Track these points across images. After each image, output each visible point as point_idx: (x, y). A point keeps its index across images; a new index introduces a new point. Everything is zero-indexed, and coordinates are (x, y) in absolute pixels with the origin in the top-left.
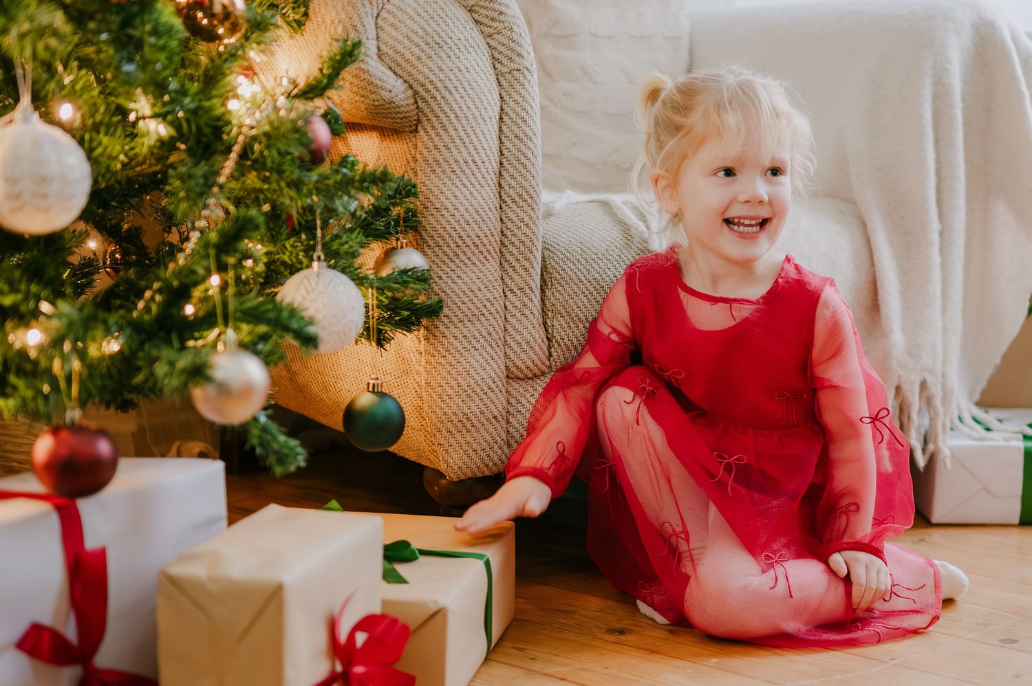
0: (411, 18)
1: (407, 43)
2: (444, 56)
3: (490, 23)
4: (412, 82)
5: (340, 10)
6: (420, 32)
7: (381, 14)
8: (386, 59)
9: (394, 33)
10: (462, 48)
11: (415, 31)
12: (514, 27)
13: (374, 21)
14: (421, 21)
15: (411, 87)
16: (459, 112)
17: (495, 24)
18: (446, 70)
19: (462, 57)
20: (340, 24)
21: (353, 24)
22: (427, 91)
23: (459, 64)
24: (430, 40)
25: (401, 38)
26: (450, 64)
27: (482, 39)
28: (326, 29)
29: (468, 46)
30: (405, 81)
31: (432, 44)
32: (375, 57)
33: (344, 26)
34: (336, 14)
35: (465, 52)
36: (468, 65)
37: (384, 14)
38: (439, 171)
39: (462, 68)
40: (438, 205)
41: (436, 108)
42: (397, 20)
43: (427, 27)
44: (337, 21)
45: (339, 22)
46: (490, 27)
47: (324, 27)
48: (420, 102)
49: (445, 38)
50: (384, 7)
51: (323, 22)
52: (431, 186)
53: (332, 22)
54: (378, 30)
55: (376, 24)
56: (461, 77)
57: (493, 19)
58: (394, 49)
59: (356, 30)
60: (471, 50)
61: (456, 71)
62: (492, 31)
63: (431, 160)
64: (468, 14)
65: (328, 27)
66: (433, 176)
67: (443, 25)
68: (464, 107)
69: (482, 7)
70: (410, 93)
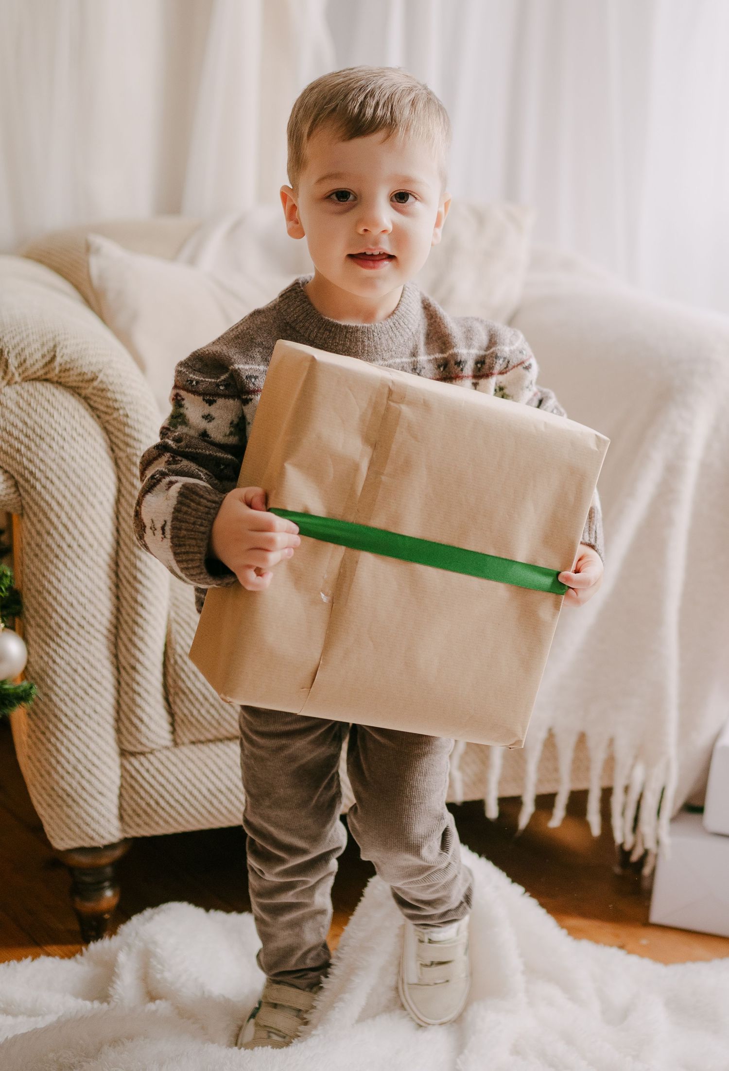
2: (46, 447)
4: (12, 472)
10: (68, 438)
12: (131, 413)
14: (23, 414)
15: (12, 477)
16: (61, 499)
17: (110, 411)
18: (48, 461)
19: (67, 447)
22: (27, 481)
23: (63, 454)
24: (30, 432)
26: (53, 455)
27: (97, 425)
29: (75, 435)
30: (6, 471)
31: (33, 436)
35: (71, 441)
36: (73, 453)
38: (41, 555)
39: (66, 457)
41: (36, 497)
43: (28, 420)
48: (21, 491)
49: (48, 429)
56: (64, 466)
60: (79, 439)
61: (59, 461)
62: (108, 417)
66: (36, 560)
67: (46, 416)
68: (68, 495)
70: (10, 483)
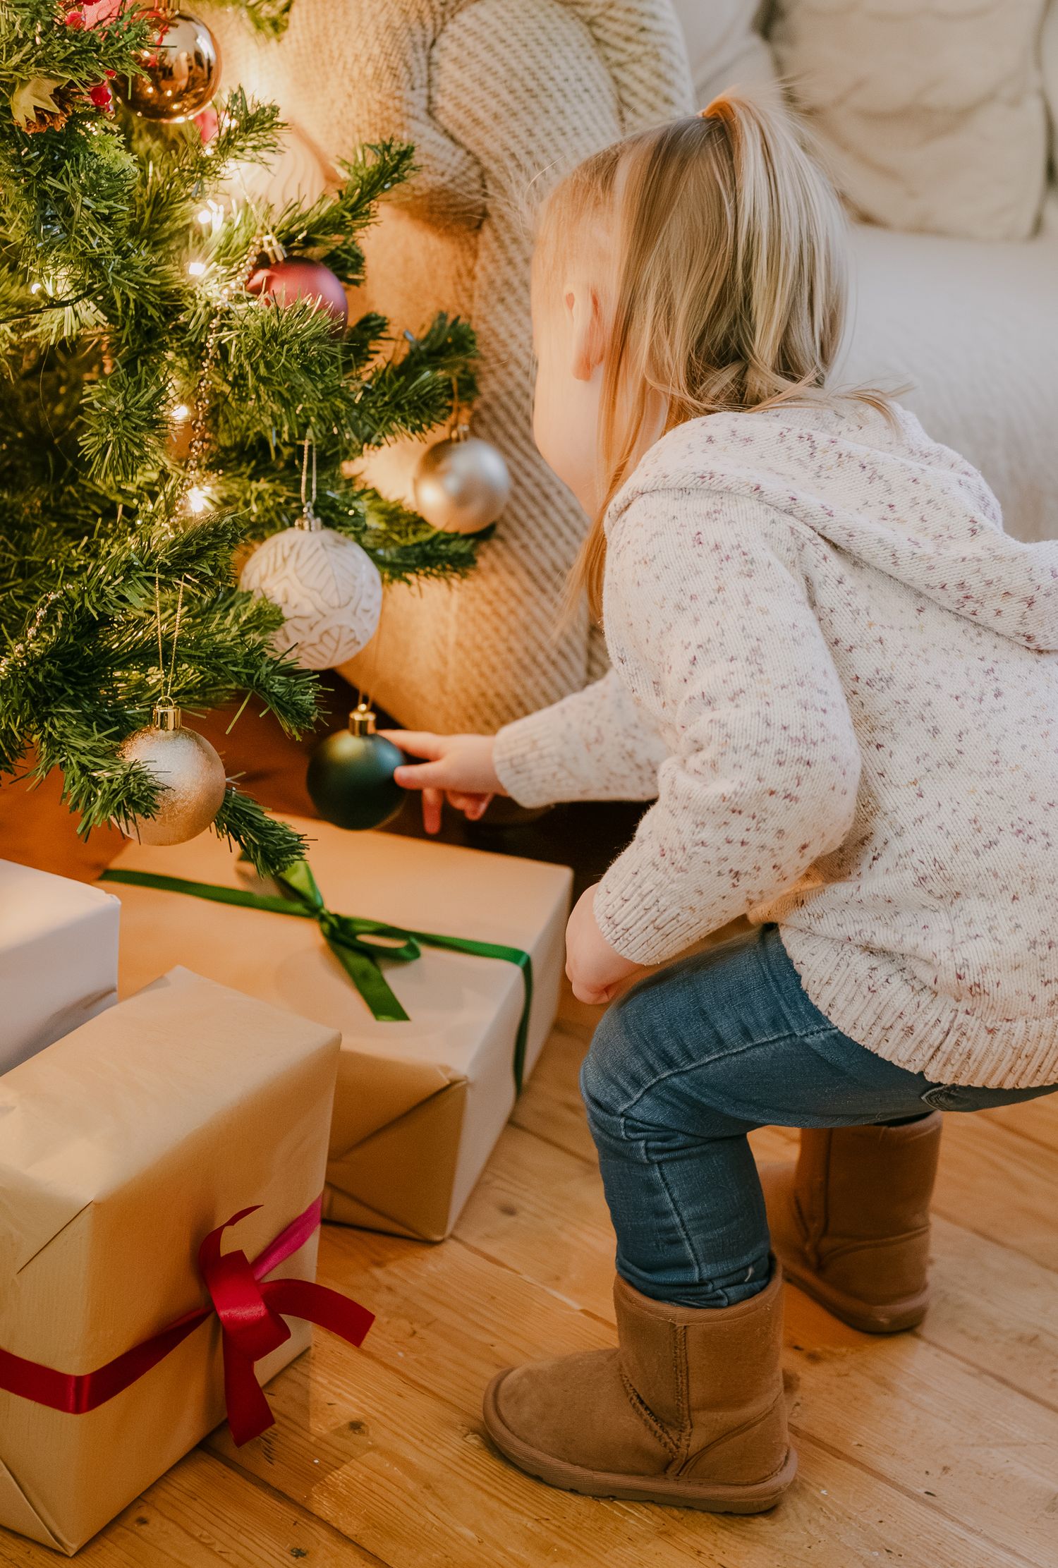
0: (490, 48)
1: (479, 93)
2: (538, 112)
3: (622, 44)
4: (480, 154)
5: (371, 39)
6: (502, 71)
7: (439, 41)
8: (441, 117)
9: (458, 75)
10: (571, 95)
11: (494, 70)
12: (664, 53)
13: (426, 52)
14: (505, 53)
15: (477, 162)
17: (631, 48)
18: (540, 135)
19: (568, 111)
20: (370, 63)
21: (391, 65)
22: (505, 170)
23: (562, 123)
24: (516, 85)
25: (468, 83)
26: (547, 124)
27: (605, 72)
28: (344, 68)
29: (580, 89)
30: (469, 153)
31: (521, 92)
32: (423, 116)
33: (376, 68)
34: (365, 46)
35: (575, 101)
36: (578, 123)
37: (444, 41)
38: (510, 299)
39: (568, 129)
40: (504, 357)
42: (465, 53)
43: (513, 63)
44: (364, 59)
45: (369, 59)
46: (622, 51)
47: (341, 65)
48: (490, 187)
49: (544, 79)
50: (446, 28)
51: (340, 55)
52: (494, 324)
53: (357, 58)
54: (433, 67)
55: (429, 58)
57: (628, 39)
58: (455, 102)
59: (395, 75)
60: (584, 95)
61: (556, 134)
62: (622, 58)
63: (499, 282)
64: (586, 29)
65: (349, 66)
66: (500, 308)
67: (541, 56)
69: (611, 19)
70: (475, 171)
